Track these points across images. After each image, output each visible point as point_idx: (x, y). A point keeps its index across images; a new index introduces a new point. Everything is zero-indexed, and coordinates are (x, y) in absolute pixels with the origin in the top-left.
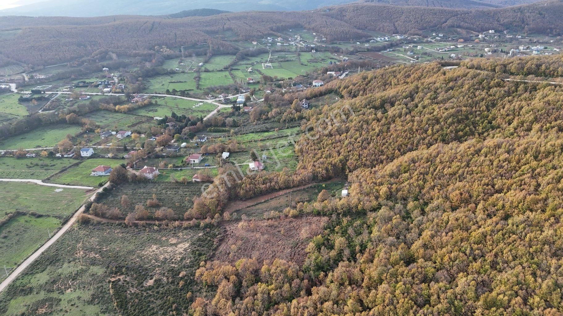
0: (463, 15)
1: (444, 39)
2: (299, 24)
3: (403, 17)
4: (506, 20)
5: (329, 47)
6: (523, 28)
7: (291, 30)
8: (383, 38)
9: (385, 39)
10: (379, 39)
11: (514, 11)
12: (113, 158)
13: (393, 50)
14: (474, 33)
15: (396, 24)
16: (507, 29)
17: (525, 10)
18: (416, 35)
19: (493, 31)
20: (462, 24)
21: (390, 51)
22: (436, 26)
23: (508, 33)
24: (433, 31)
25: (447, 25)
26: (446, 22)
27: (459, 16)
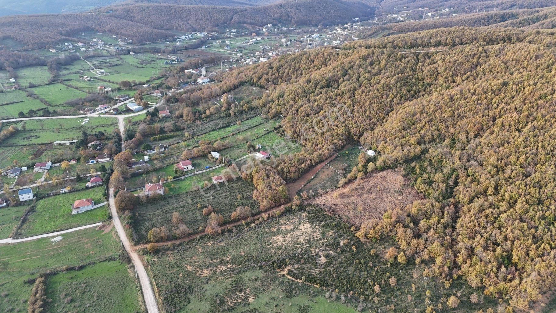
0: (242, 12)
1: (239, 34)
2: (88, 27)
3: (193, 16)
4: (276, 16)
5: (147, 49)
6: (291, 21)
7: (83, 34)
8: (187, 37)
9: (189, 37)
10: (183, 37)
11: (278, 7)
12: (72, 191)
13: (208, 47)
14: (258, 27)
15: (189, 22)
16: (280, 22)
17: (285, 6)
18: (214, 32)
19: (271, 25)
20: (246, 20)
21: (206, 47)
22: (226, 23)
23: (282, 26)
24: (226, 27)
25: (235, 21)
26: (232, 19)
27: (239, 13)
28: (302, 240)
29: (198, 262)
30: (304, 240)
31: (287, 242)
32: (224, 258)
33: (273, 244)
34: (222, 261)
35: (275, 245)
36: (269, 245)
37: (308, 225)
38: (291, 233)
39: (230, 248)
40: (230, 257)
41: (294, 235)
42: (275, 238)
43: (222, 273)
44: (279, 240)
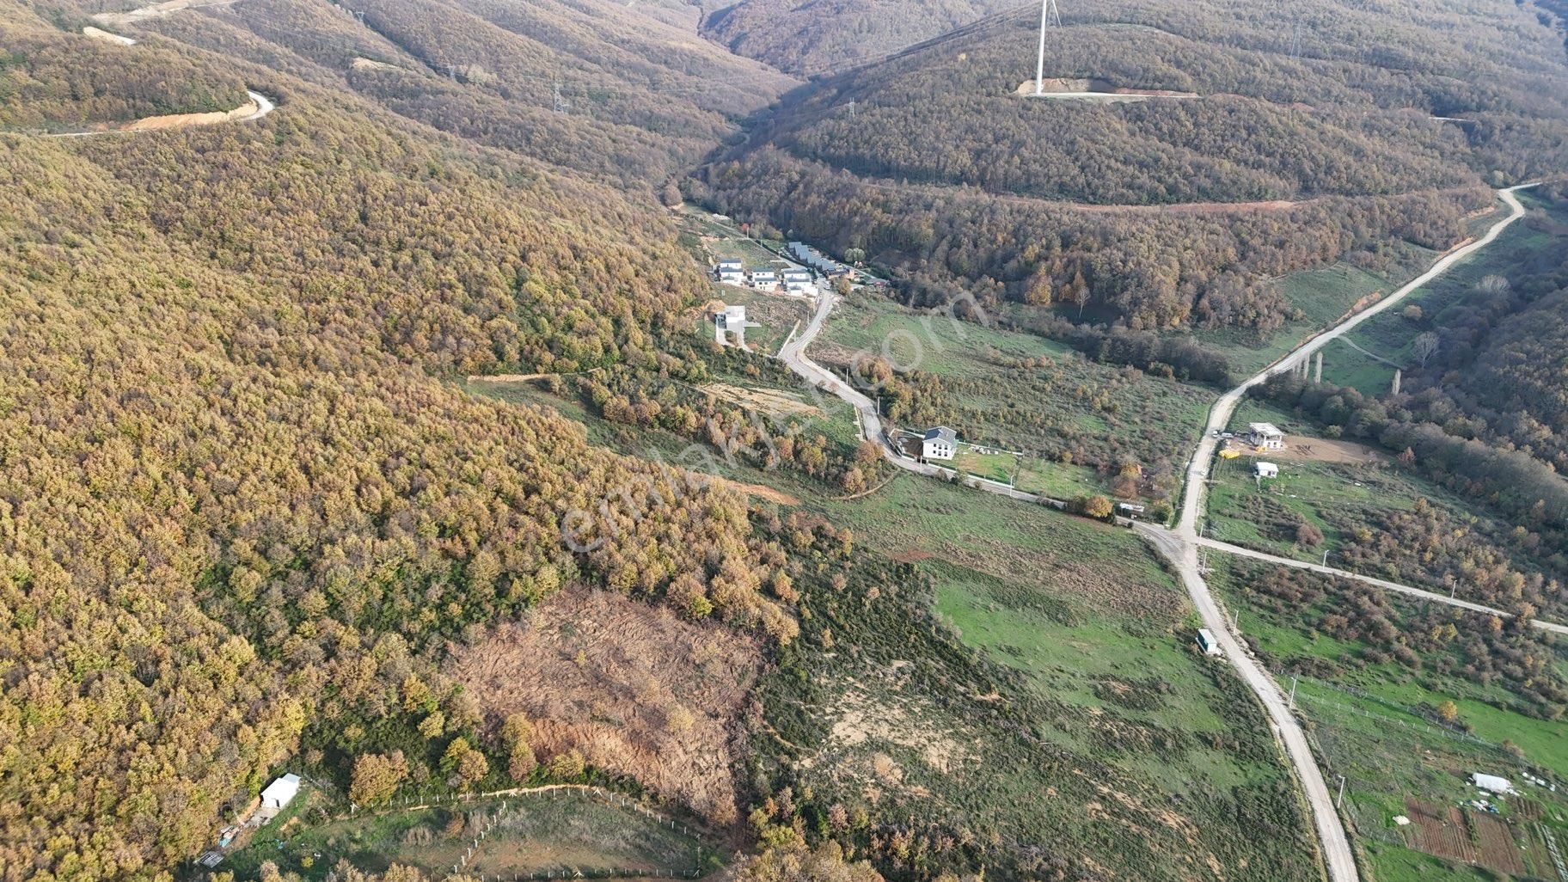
28: (896, 712)
29: (1182, 861)
30: (890, 708)
31: (931, 733)
32: (1106, 817)
33: (963, 757)
34: (1119, 812)
35: (962, 750)
36: (975, 762)
37: (838, 729)
38: (899, 741)
39: (1076, 832)
40: (1090, 806)
41: (898, 734)
42: (944, 767)
43: (1131, 790)
44: (941, 751)
